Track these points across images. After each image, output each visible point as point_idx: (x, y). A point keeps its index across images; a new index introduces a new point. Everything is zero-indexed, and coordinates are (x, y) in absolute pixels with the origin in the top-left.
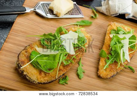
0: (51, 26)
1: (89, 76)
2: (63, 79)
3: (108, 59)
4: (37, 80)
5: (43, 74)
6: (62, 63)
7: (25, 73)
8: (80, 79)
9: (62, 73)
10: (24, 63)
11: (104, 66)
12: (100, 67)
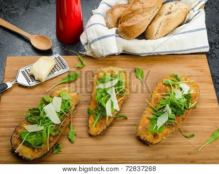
0: (37, 94)
1: (80, 138)
2: (56, 148)
3: (97, 115)
4: (32, 157)
5: (36, 151)
6: (51, 135)
7: (20, 155)
8: (72, 143)
9: (52, 144)
10: (17, 146)
11: (93, 123)
12: (90, 126)
